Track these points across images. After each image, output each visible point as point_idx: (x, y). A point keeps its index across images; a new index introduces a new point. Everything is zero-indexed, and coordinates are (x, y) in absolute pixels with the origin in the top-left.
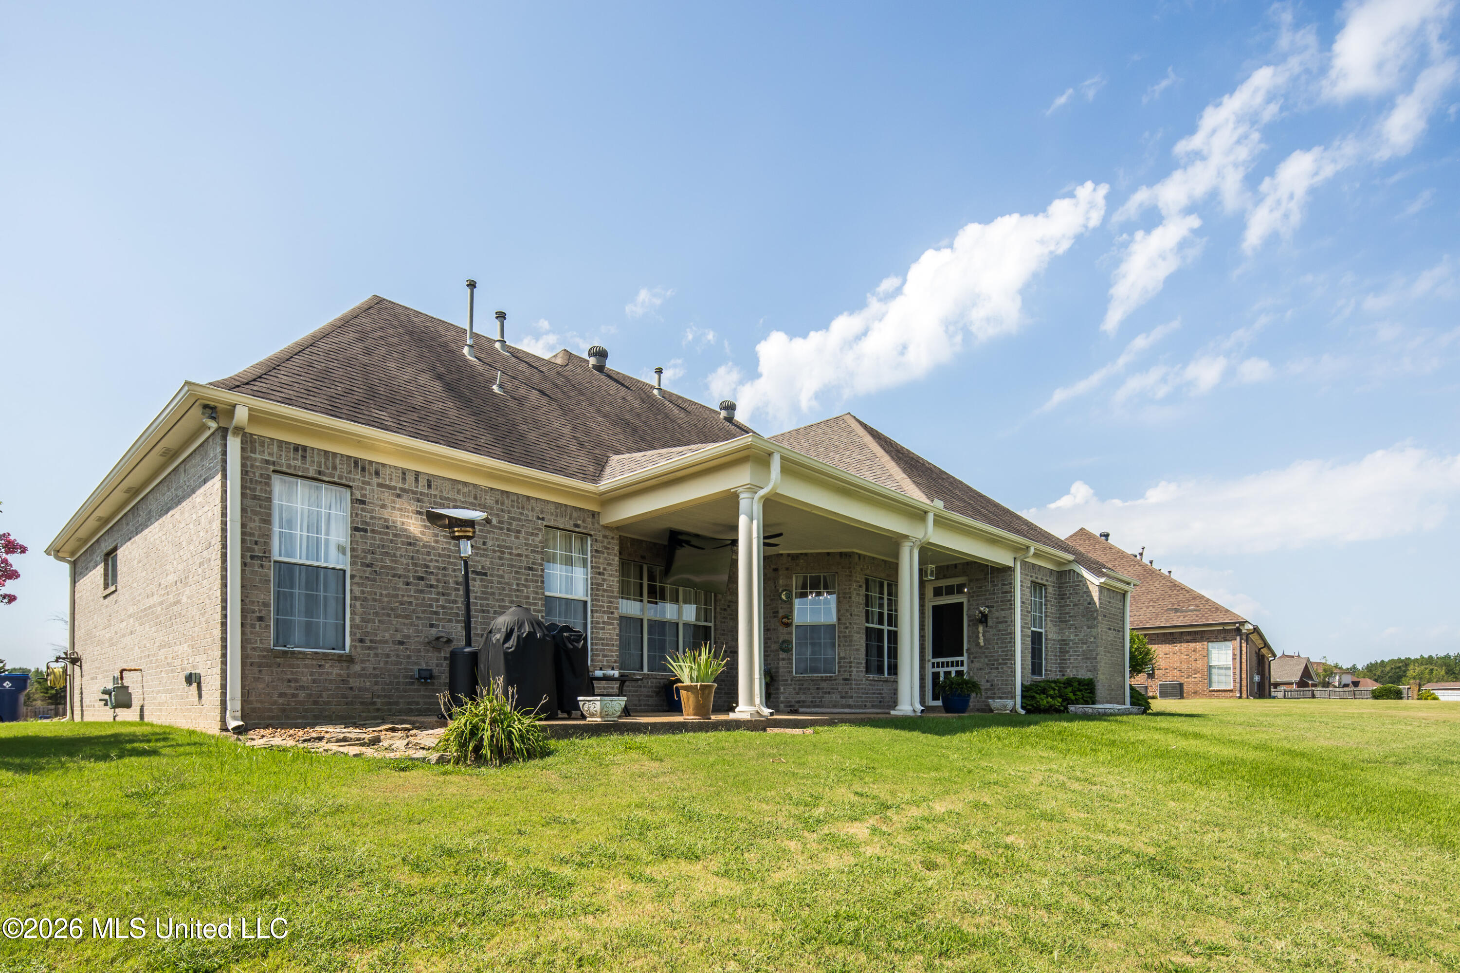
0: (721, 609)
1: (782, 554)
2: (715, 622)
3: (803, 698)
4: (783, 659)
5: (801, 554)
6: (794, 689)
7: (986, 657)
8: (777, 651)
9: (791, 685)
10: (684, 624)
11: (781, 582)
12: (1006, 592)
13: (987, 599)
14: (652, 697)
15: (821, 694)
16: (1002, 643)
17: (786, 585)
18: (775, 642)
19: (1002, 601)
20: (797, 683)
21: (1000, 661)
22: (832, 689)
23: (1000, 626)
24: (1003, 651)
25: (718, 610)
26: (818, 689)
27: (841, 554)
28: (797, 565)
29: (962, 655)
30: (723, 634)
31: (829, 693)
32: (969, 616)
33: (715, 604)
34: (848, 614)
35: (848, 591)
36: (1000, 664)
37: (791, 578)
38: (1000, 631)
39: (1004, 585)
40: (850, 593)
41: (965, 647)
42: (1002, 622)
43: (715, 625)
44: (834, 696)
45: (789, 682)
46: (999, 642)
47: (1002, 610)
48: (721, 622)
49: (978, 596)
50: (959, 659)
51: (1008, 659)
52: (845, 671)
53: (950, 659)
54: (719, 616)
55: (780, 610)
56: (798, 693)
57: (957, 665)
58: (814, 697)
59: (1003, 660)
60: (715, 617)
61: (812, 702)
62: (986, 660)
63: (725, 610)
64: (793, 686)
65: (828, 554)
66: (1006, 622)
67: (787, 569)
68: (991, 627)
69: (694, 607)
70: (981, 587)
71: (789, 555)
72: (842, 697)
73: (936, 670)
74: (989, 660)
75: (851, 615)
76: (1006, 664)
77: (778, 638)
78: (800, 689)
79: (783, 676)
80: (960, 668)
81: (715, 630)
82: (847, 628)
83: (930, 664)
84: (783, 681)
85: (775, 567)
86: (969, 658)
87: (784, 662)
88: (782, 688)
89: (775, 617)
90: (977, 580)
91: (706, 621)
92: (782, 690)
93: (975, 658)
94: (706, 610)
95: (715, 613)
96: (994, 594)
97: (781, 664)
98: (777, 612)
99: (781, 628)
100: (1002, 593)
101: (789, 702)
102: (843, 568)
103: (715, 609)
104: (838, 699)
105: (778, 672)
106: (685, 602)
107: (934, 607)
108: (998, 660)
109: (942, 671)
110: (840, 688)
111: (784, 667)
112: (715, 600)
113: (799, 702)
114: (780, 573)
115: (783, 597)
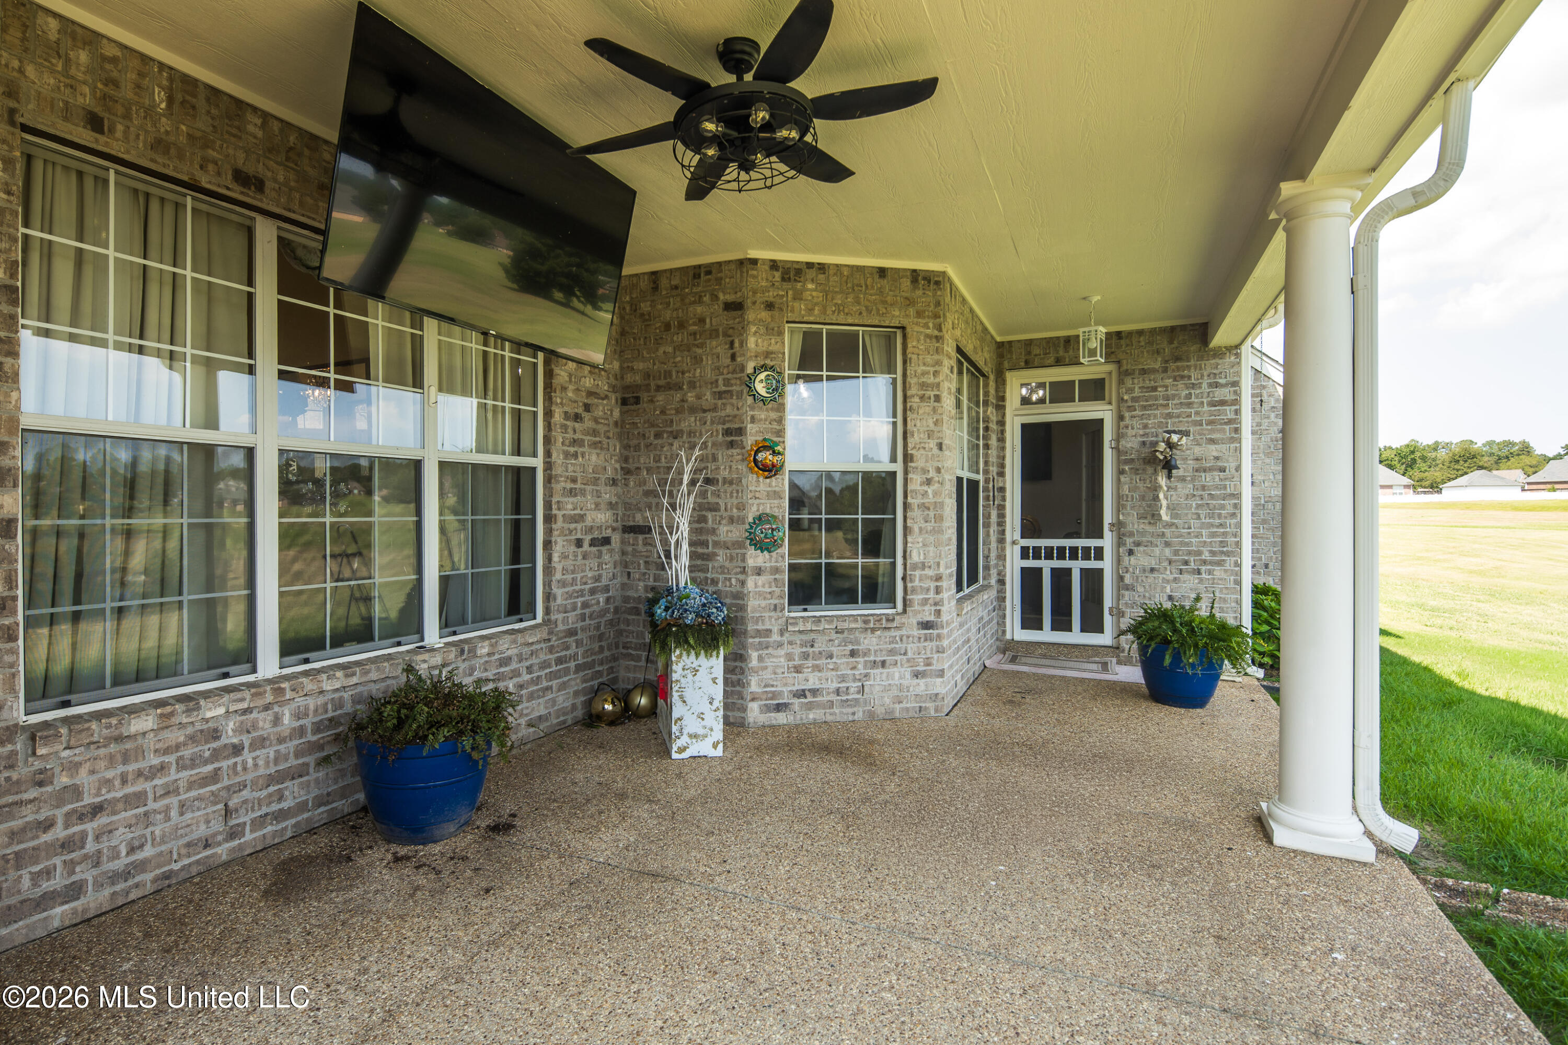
0: (566, 415)
1: (754, 262)
2: (548, 454)
3: (813, 681)
4: (759, 571)
5: (810, 265)
6: (789, 657)
7: (1167, 544)
8: (739, 545)
9: (780, 645)
10: (444, 466)
11: (751, 342)
12: (1223, 403)
13: (1169, 416)
14: (300, 772)
15: (861, 670)
16: (1211, 516)
17: (768, 354)
18: (731, 520)
19: (1210, 423)
20: (798, 639)
21: (1206, 556)
22: (892, 652)
23: (1209, 479)
24: (1213, 535)
25: (558, 417)
26: (853, 654)
27: (915, 275)
28: (798, 297)
29: (1101, 536)
30: (572, 493)
31: (883, 663)
32: (1117, 449)
33: (548, 399)
34: (932, 444)
35: (931, 379)
36: (1205, 562)
37: (781, 333)
38: (1204, 488)
39: (1217, 385)
40: (938, 385)
41: (1108, 517)
42: (1211, 469)
43: (548, 466)
44: (896, 672)
45: (775, 637)
46: (1202, 513)
47: (1212, 441)
48: (567, 455)
49: (1144, 408)
50: (1092, 543)
51: (1227, 554)
52: (925, 602)
53: (1068, 543)
54: (558, 436)
55: (751, 428)
56: (798, 669)
57: (1087, 557)
58: (843, 679)
59: (1213, 553)
60: (547, 440)
61: (838, 692)
62: (1168, 552)
63: (577, 418)
64: (787, 649)
65: (882, 272)
66: (1223, 470)
67: (770, 306)
68: (1182, 479)
69: (475, 401)
70: (1154, 389)
71: (774, 265)
72: (916, 675)
73: (1031, 563)
74: (1176, 553)
75: (940, 446)
76: (1220, 563)
77: (741, 507)
78: (805, 656)
79: (757, 620)
80: (1092, 564)
81: (548, 480)
82: (929, 482)
83: (1017, 549)
84: (759, 633)
85: (730, 298)
86: (1120, 542)
87: (761, 580)
88: (754, 655)
89: (731, 445)
90: (1144, 372)
91: (517, 451)
92: (754, 662)
93: (1138, 544)
94: (517, 416)
95: (548, 427)
96: (1189, 405)
97: (751, 583)
98: (740, 431)
99: (752, 478)
100: (1212, 404)
101: (774, 695)
102: (919, 314)
103: (548, 414)
104: (908, 680)
105: (742, 608)
106: (446, 386)
107: (1024, 426)
108: (1199, 553)
109: (1047, 566)
110: (912, 648)
111: (760, 594)
112: (548, 386)
113: (802, 694)
114: (751, 315)
115: (761, 388)
